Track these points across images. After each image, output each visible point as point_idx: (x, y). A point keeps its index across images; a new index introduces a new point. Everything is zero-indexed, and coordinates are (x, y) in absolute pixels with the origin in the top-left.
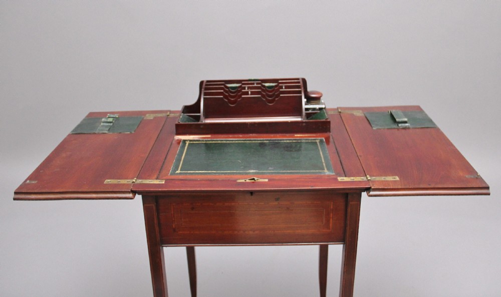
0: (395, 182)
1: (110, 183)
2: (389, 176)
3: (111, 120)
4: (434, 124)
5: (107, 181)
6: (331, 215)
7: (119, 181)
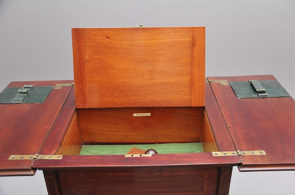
0: (262, 156)
1: (14, 159)
2: (257, 150)
3: (25, 90)
4: (288, 94)
5: (12, 157)
6: (206, 181)
7: (22, 156)
